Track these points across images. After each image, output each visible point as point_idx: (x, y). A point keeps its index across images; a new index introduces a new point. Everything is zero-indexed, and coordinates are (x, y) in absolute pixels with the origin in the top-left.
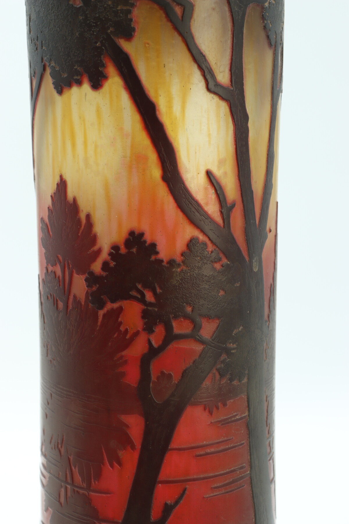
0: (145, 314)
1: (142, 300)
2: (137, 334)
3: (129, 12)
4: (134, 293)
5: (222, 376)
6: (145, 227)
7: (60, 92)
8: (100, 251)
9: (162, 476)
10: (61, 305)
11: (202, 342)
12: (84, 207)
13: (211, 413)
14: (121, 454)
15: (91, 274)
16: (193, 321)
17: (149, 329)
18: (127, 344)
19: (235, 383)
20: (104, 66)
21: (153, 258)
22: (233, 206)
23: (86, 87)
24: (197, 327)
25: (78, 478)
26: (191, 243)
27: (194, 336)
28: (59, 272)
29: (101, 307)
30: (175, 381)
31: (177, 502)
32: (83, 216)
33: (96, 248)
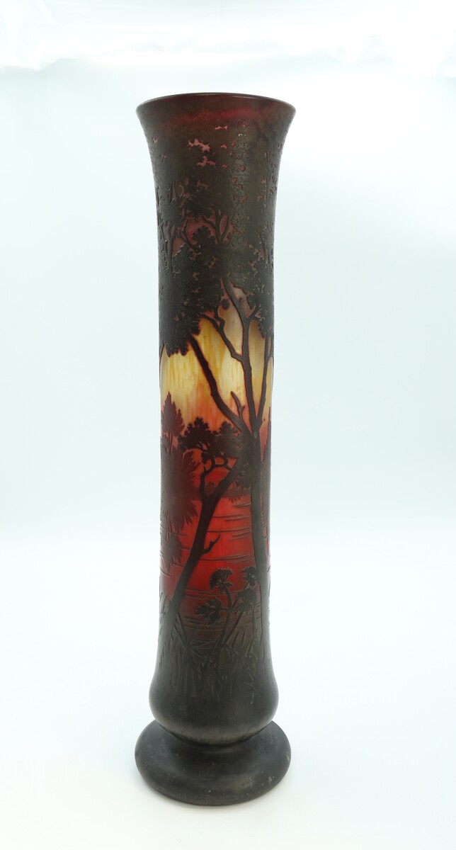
0: (203, 455)
1: (202, 449)
2: (199, 464)
3: (197, 323)
4: (198, 445)
5: (238, 486)
6: (203, 416)
7: (169, 356)
8: (184, 426)
9: (210, 529)
10: (168, 450)
11: (229, 469)
12: (178, 407)
13: (232, 502)
14: (191, 518)
15: (180, 436)
16: (224, 459)
17: (204, 462)
18: (195, 468)
19: (245, 489)
20: (187, 346)
21: (206, 430)
22: (244, 407)
23: (180, 354)
24: (226, 462)
25: (174, 529)
26: (224, 424)
27: (225, 465)
28: (167, 436)
29: (184, 452)
30: (216, 486)
31: (216, 542)
32: (177, 411)
33: (182, 425)
